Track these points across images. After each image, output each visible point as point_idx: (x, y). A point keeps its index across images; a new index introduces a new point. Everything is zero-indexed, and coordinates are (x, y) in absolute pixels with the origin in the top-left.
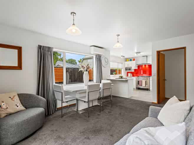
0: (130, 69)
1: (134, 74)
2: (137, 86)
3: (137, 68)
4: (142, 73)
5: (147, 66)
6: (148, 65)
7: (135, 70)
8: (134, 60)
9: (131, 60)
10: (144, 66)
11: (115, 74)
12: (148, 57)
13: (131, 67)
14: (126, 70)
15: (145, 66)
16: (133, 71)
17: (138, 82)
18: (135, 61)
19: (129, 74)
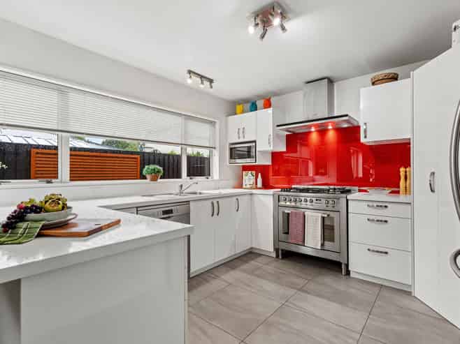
0: (249, 154)
1: (272, 179)
2: (277, 240)
3: (283, 149)
4: (311, 173)
5: (331, 135)
6: (339, 130)
7: (275, 156)
8: (268, 104)
9: (254, 107)
10: (314, 137)
11: (154, 179)
12: (336, 85)
13: (255, 142)
14: (231, 157)
15: (322, 132)
16: (266, 161)
17: (287, 217)
18: (270, 111)
19: (249, 178)
